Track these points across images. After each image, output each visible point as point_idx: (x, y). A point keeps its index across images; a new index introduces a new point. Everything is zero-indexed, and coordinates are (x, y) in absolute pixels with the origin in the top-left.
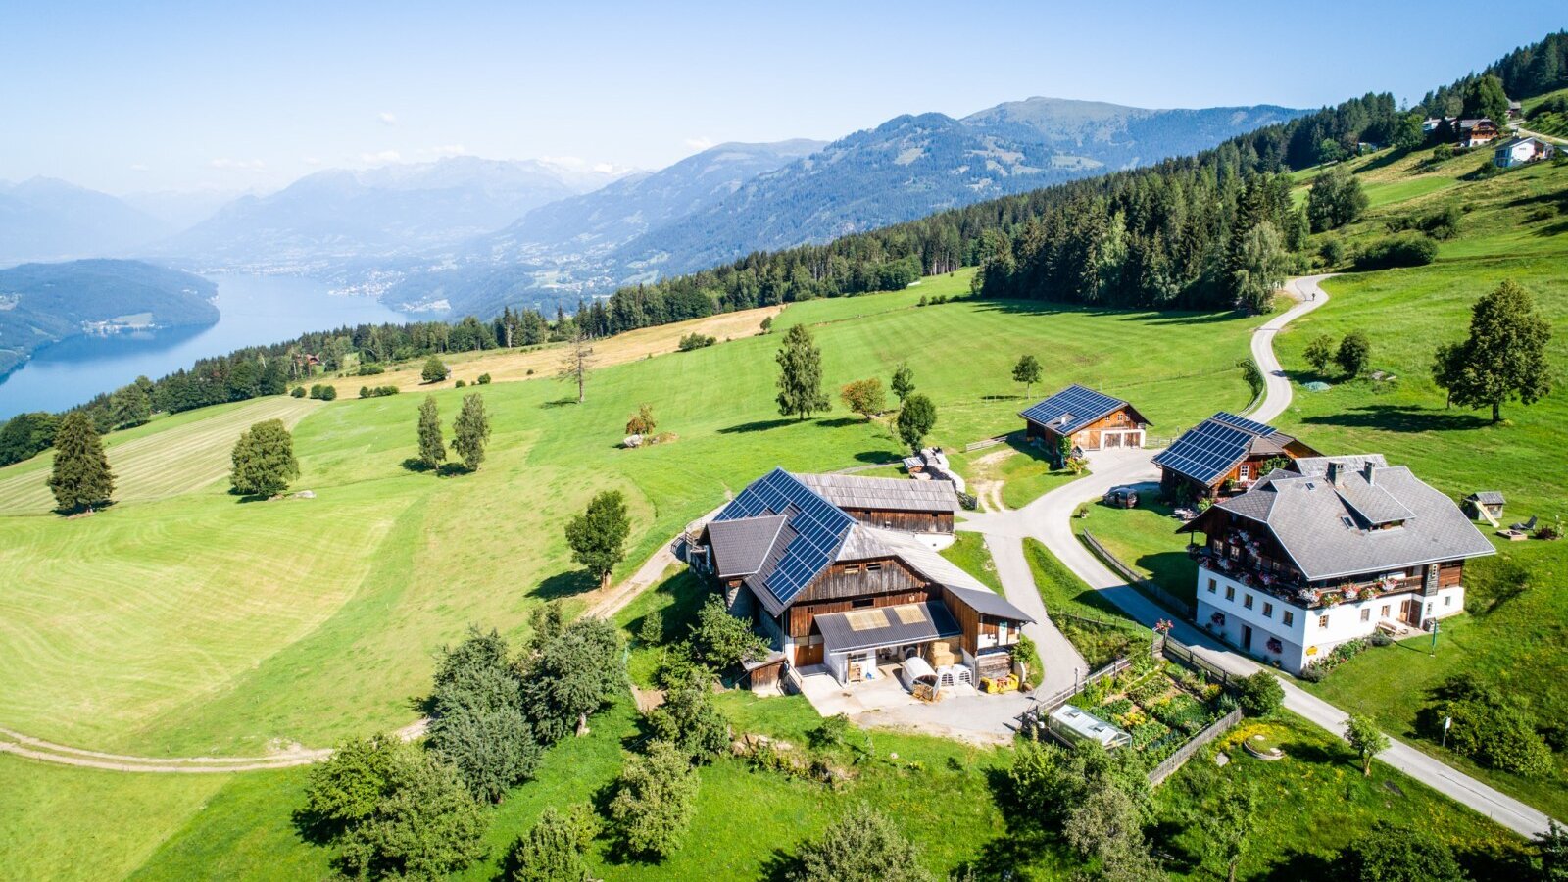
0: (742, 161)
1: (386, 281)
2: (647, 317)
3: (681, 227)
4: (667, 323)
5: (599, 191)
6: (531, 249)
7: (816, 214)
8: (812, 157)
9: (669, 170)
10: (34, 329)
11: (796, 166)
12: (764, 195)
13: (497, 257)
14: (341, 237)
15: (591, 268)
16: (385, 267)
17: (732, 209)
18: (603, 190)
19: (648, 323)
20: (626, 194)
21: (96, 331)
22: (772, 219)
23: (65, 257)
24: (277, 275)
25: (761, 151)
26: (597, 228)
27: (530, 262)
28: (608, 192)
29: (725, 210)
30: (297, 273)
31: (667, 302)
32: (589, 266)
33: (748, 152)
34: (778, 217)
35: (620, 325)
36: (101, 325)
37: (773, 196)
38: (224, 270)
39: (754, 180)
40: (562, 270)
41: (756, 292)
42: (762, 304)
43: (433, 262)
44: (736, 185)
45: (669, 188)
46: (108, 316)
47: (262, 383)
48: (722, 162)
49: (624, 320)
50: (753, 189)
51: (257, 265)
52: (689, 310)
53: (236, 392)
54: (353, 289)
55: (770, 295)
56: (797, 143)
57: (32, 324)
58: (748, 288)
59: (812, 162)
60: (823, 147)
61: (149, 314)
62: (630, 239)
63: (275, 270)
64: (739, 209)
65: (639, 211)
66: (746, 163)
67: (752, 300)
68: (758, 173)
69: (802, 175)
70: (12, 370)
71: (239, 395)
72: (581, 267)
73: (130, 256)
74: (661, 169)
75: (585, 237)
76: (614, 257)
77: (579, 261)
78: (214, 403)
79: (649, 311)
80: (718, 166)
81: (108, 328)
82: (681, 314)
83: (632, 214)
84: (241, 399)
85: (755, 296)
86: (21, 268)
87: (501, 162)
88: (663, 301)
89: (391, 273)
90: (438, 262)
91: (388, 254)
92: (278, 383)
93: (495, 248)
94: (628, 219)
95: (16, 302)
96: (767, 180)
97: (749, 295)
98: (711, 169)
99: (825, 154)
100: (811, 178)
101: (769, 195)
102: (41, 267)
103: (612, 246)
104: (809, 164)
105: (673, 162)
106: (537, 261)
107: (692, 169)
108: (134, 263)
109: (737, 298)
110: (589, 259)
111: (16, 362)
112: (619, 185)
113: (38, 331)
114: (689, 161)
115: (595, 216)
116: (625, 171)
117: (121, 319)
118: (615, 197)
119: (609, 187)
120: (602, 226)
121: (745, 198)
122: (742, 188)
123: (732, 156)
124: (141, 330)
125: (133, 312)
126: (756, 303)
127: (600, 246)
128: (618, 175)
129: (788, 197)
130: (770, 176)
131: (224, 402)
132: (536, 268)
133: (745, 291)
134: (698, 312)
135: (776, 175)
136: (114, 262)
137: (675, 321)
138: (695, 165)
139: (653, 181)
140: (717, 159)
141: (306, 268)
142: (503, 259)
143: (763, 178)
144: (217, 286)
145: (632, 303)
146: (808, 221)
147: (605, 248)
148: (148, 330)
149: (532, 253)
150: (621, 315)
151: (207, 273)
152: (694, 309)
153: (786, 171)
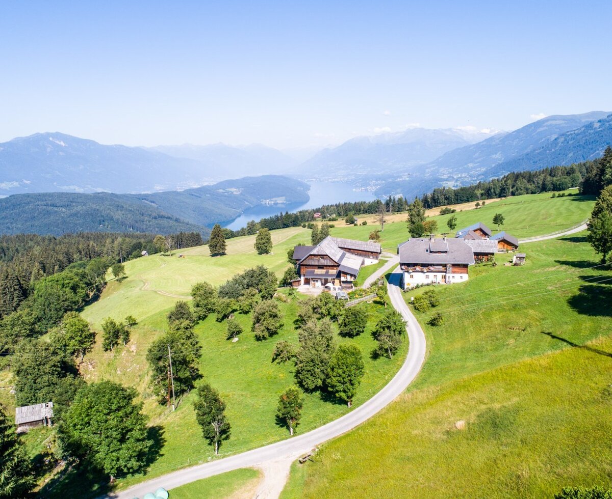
0: (559, 125)
1: (377, 185)
2: (446, 201)
3: (519, 159)
4: (455, 204)
5: (480, 143)
6: (444, 171)
7: (598, 152)
8: (600, 121)
9: (518, 131)
10: (245, 202)
11: (590, 126)
12: (568, 143)
13: (427, 175)
14: (361, 166)
15: (471, 180)
16: (378, 178)
17: (549, 150)
18: (483, 142)
19: (446, 204)
20: (494, 143)
21: (265, 204)
22: (571, 155)
23: (260, 174)
24: (334, 182)
25: (571, 119)
26: (477, 160)
27: (442, 177)
28: (484, 143)
29: (545, 150)
30: (342, 181)
31: (456, 195)
32: (470, 179)
33: (564, 120)
34: (574, 154)
35: (433, 204)
36: (267, 201)
37: (573, 143)
38: (314, 180)
39: (563, 135)
40: (457, 181)
41: (498, 191)
42: (500, 196)
43: (398, 177)
44: (554, 137)
45: (517, 140)
46: (270, 198)
47: (294, 222)
48: (547, 126)
49: (436, 202)
50: (562, 139)
51: (327, 178)
52: (465, 198)
53: (285, 225)
54: (363, 189)
55: (504, 193)
56: (593, 113)
57: (245, 200)
58: (494, 189)
59: (599, 124)
60: (607, 115)
61: (284, 197)
62: (493, 165)
63: (333, 180)
64: (553, 150)
65: (500, 152)
66: (561, 126)
67: (496, 195)
68: (566, 131)
69: (592, 131)
70: (237, 217)
71: (286, 226)
72: (466, 179)
73: (281, 174)
74: (514, 130)
75: (471, 165)
76: (483, 175)
77: (466, 177)
78: (278, 228)
79: (447, 198)
80: (545, 128)
81: (270, 202)
82: (461, 200)
83: (496, 154)
84: (286, 227)
85: (497, 193)
86: (244, 179)
87: (435, 130)
88: (453, 194)
89: (379, 182)
90: (401, 177)
91: (380, 173)
92: (299, 222)
93: (427, 170)
94: (494, 156)
95: (241, 191)
96: (571, 134)
97: (495, 192)
98: (541, 129)
99: (608, 119)
100: (596, 132)
101: (571, 142)
102: (251, 178)
103: (484, 169)
104: (597, 125)
105: (520, 127)
106: (445, 177)
107: (531, 130)
108: (282, 176)
109: (488, 193)
110: (471, 176)
111: (238, 214)
112: (492, 139)
113: (247, 203)
114: (529, 126)
115: (477, 155)
116: (496, 132)
117: (274, 199)
118: (489, 145)
119: (486, 140)
120: (480, 159)
121: (557, 144)
122: (556, 139)
123: (554, 122)
124: (281, 203)
125: (278, 196)
126: (497, 196)
127: (478, 169)
128: (493, 134)
129: (581, 143)
130: (573, 132)
131: (281, 228)
132: (445, 180)
133: (492, 190)
134: (470, 199)
135: (576, 132)
136: (275, 176)
137: (459, 203)
138: (533, 128)
139: (510, 137)
140: (545, 124)
141: (346, 179)
142: (430, 176)
143: (569, 133)
144: (310, 186)
145: (439, 195)
146: (592, 155)
147: (480, 171)
148: (283, 203)
149: (444, 173)
150: (434, 200)
151: (308, 181)
152: (468, 198)
153: (583, 129)
